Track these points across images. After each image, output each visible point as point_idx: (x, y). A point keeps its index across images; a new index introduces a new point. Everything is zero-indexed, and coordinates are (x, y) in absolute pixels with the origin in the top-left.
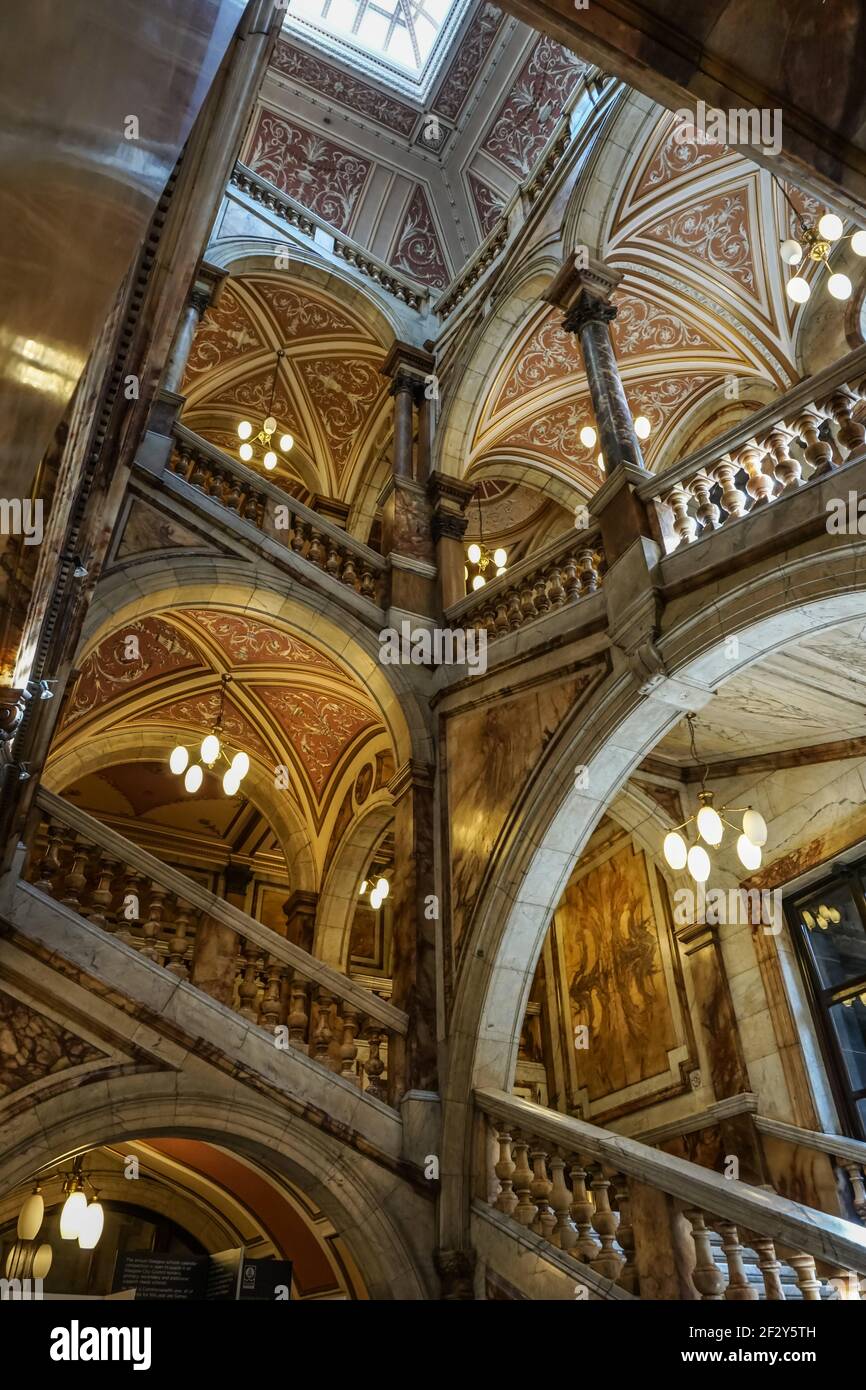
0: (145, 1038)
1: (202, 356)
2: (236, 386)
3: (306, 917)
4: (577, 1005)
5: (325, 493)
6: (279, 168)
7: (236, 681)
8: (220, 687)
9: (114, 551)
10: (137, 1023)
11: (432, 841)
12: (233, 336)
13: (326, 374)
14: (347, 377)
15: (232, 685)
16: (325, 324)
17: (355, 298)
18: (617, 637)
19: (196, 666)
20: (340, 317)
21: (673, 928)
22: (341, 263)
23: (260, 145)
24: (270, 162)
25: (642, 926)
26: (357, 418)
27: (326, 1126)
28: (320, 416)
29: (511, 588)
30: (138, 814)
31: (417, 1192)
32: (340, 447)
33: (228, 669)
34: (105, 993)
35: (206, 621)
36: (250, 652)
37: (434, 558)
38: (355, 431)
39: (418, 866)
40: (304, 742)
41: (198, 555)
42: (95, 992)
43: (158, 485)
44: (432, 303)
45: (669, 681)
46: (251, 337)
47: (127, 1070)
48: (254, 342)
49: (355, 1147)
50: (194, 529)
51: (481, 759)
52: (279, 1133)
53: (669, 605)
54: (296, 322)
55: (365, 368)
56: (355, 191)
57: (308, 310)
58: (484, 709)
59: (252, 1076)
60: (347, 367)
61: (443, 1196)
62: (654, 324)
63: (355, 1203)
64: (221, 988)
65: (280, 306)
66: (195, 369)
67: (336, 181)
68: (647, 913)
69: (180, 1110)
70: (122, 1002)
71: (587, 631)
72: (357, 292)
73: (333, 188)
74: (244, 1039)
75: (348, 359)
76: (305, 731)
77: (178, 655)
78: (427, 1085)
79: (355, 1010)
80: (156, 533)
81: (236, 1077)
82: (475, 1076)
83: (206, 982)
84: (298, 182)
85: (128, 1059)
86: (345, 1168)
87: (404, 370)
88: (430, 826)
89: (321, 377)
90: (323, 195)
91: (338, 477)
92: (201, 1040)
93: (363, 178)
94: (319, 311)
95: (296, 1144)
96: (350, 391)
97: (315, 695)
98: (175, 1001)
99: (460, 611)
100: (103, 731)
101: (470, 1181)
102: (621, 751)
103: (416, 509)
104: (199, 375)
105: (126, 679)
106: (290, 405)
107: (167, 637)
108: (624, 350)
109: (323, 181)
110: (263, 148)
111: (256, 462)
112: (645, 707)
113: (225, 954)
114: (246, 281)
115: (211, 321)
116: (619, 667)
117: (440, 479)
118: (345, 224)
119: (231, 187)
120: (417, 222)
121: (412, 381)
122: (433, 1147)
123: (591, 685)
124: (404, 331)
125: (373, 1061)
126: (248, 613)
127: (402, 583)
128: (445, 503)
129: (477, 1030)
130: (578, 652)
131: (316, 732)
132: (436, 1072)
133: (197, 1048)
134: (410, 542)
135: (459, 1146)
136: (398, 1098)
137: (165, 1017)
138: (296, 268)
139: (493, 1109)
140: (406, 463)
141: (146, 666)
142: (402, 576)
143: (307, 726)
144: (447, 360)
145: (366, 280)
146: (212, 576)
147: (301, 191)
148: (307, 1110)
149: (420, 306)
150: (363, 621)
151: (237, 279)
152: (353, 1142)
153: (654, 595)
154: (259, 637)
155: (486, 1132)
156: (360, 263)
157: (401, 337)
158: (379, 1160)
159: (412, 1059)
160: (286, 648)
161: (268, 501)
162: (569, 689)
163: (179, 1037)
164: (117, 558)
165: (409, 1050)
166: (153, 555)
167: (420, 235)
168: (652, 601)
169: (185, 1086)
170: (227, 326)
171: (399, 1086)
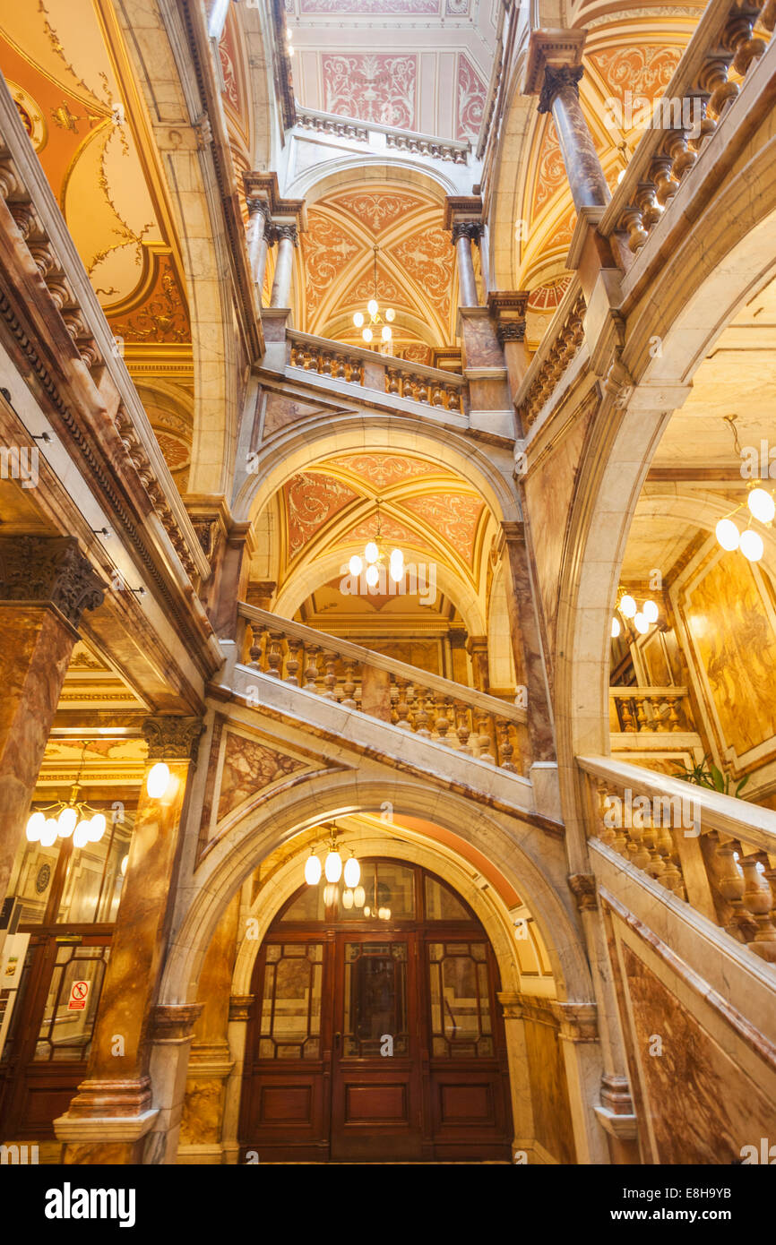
0: (331, 752)
1: (323, 275)
2: (353, 290)
3: (480, 654)
4: (715, 684)
5: (441, 344)
6: (349, 98)
7: (386, 501)
8: (375, 510)
9: (260, 435)
10: (324, 742)
11: (528, 579)
12: (338, 250)
13: (413, 250)
14: (428, 246)
15: (384, 505)
16: (398, 210)
17: (410, 177)
18: (596, 368)
19: (355, 501)
20: (406, 198)
22: (395, 153)
23: (329, 86)
24: (340, 97)
25: (753, 610)
26: (447, 276)
27: (468, 794)
28: (420, 286)
29: (546, 363)
30: (378, 610)
31: (547, 835)
32: (442, 305)
33: (378, 495)
34: (299, 726)
35: (346, 465)
36: (386, 479)
37: (502, 361)
38: (448, 288)
39: (519, 600)
40: (448, 532)
41: (318, 420)
42: (294, 726)
43: (281, 379)
44: (474, 150)
45: (637, 389)
46: (351, 245)
47: (321, 772)
48: (354, 248)
49: (493, 807)
50: (312, 402)
51: (544, 505)
52: (434, 803)
53: (628, 321)
54: (377, 218)
55: (438, 232)
56: (411, 87)
57: (382, 204)
58: (540, 468)
59: (408, 766)
60: (425, 238)
61: (568, 836)
62: (652, 66)
63: (498, 846)
64: (381, 711)
65: (361, 211)
66: (322, 287)
67: (394, 86)
68: (754, 597)
69: (360, 794)
70: (311, 730)
71: (584, 373)
72: (410, 171)
73: (394, 94)
74: (401, 743)
75: (423, 230)
76: (445, 523)
77: (343, 495)
78: (547, 758)
79: (483, 711)
80: (287, 413)
81: (397, 768)
82: (575, 746)
83: (370, 709)
84: (366, 103)
85: (324, 766)
86: (487, 822)
87: (457, 220)
88: (526, 568)
90: (388, 104)
91: (447, 328)
92: (367, 749)
93: (414, 71)
94: (390, 201)
95: (448, 809)
96: (434, 257)
97: (441, 495)
98: (350, 724)
99: (522, 398)
100: (314, 559)
101: (584, 823)
102: (626, 464)
103: (483, 328)
104: (326, 289)
105: (318, 521)
106: (396, 286)
107: (330, 484)
109: (384, 91)
110: (332, 88)
111: (376, 340)
112: (628, 420)
113: (381, 688)
114: (325, 201)
115: (319, 245)
116: (605, 393)
117: (496, 296)
118: (411, 120)
119: (297, 130)
120: (468, 88)
121: (466, 225)
122: (557, 802)
123: (592, 418)
124: (454, 187)
125: (504, 745)
126: (367, 449)
127: (477, 389)
128: (505, 314)
129: (569, 713)
130: (582, 394)
131: (452, 522)
132: (553, 748)
133: (367, 753)
134: (480, 356)
135: (572, 799)
136: (526, 769)
137: (342, 736)
138: (360, 174)
139: (589, 770)
140: (471, 295)
141: (327, 509)
142: (477, 385)
143: (445, 520)
144: (487, 194)
145: (417, 157)
146: (330, 430)
147: (370, 109)
148: (452, 784)
149: (465, 159)
150: (451, 430)
151: (320, 203)
152: (491, 803)
153: (613, 317)
154: (387, 465)
155: (591, 787)
156: (410, 146)
157: (451, 193)
158: (513, 814)
159: (532, 740)
160: (408, 467)
161: (366, 364)
162: (581, 427)
163: (353, 747)
164: (264, 439)
165: (529, 734)
166: (288, 429)
167: (474, 99)
168: (613, 322)
169: (363, 778)
170: (331, 244)
171: (527, 761)
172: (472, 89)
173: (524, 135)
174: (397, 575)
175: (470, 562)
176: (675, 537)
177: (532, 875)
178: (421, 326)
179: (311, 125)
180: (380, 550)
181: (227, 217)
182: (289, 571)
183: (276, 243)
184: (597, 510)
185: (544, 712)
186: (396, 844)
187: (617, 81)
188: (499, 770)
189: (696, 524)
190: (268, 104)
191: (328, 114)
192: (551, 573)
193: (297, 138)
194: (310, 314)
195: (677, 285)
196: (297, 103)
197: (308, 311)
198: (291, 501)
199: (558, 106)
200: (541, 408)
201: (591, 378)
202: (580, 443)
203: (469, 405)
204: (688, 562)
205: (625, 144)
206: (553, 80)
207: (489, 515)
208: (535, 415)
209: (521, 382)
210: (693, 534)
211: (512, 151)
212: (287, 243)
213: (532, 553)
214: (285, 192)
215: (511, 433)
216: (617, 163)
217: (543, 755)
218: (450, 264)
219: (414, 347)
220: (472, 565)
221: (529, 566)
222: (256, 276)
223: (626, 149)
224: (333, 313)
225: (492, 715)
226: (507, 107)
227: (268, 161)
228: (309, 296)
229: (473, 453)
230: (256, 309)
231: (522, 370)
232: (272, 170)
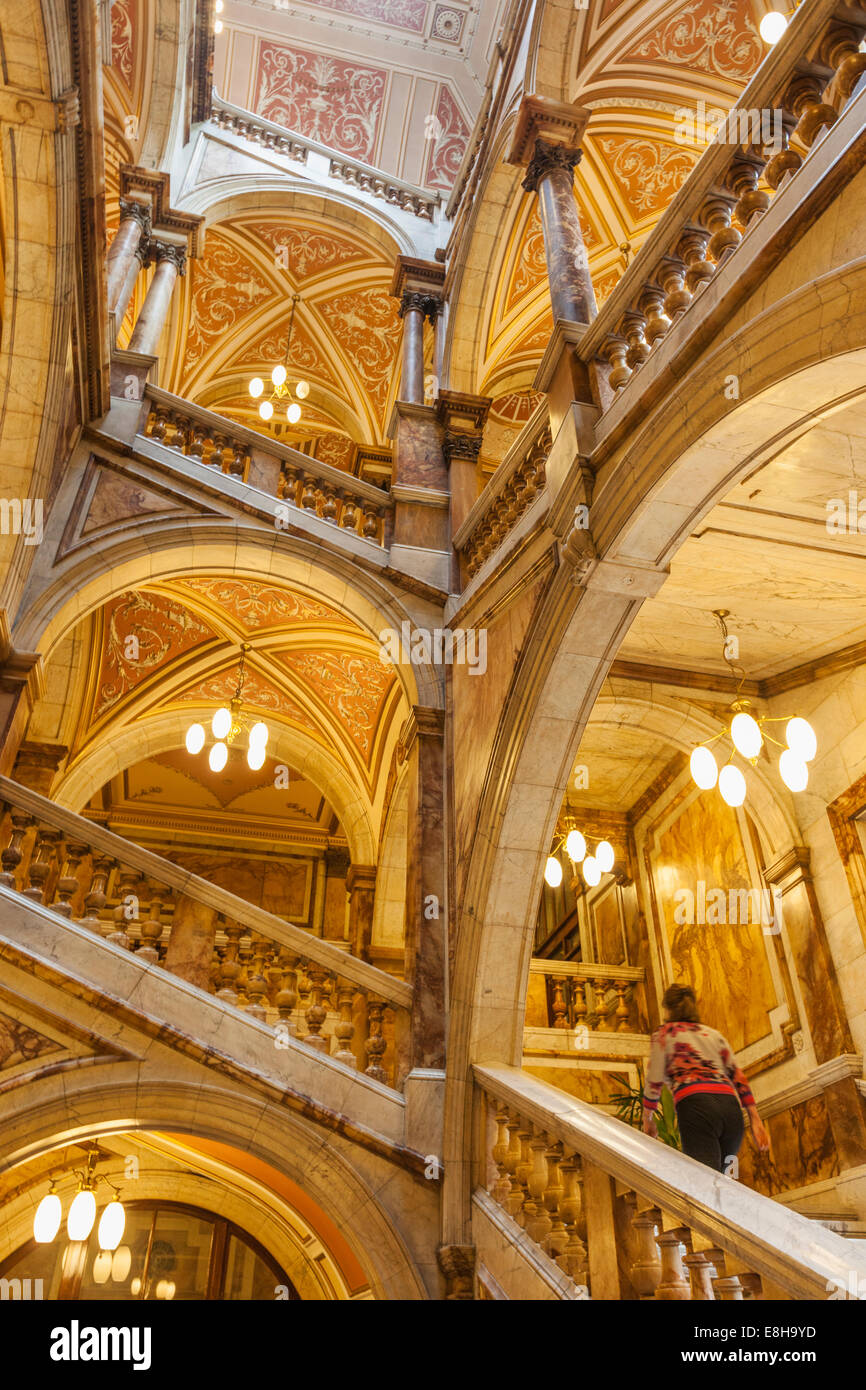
0: (105, 1028)
1: (216, 317)
2: (256, 345)
3: (364, 893)
4: (679, 967)
5: (369, 441)
6: (289, 101)
7: (256, 649)
8: (237, 660)
9: (79, 528)
10: (97, 1012)
11: (440, 793)
12: (243, 289)
13: (347, 311)
14: (368, 310)
15: (252, 654)
16: (333, 257)
17: (355, 219)
18: (555, 526)
19: (211, 642)
20: (346, 244)
21: (764, 868)
22: (338, 185)
23: (264, 80)
24: (278, 97)
25: (734, 871)
26: (388, 353)
27: (308, 1112)
28: (350, 358)
29: (499, 500)
31: (415, 1181)
32: (377, 389)
33: (246, 639)
34: (60, 982)
35: (204, 589)
36: (259, 618)
37: (444, 483)
38: (389, 369)
39: (424, 822)
40: (340, 706)
41: (171, 519)
42: (50, 982)
43: (126, 452)
44: (444, 205)
45: (601, 564)
46: (262, 287)
47: (84, 1061)
48: (265, 292)
49: (343, 1135)
50: (166, 493)
52: (254, 1122)
54: (303, 260)
55: (383, 296)
56: (375, 107)
57: (312, 245)
59: (224, 1062)
60: (365, 299)
61: (446, 1185)
62: (669, 168)
63: (342, 1196)
64: (197, 970)
66: (212, 333)
67: (352, 101)
68: (738, 854)
69: (140, 1100)
70: (79, 991)
71: (541, 526)
72: (356, 212)
73: (350, 111)
74: (219, 1023)
75: (365, 289)
76: (338, 694)
77: (193, 631)
78: (432, 1063)
79: (351, 984)
80: (126, 503)
81: (206, 1063)
82: (473, 1049)
83: (179, 964)
84: (312, 113)
85: (88, 1050)
86: (330, 1157)
87: (410, 288)
88: (439, 778)
89: (342, 316)
90: (341, 121)
91: (380, 421)
92: (164, 1029)
93: (381, 90)
94: (323, 242)
95: (275, 1134)
96: (375, 325)
97: (337, 653)
98: (143, 987)
99: (464, 539)
100: (134, 719)
101: (471, 1166)
102: (580, 659)
103: (424, 434)
104: (217, 337)
105: (150, 663)
106: (318, 352)
107: (175, 612)
108: (642, 207)
109: (338, 105)
110: (269, 83)
111: (279, 417)
112: (588, 602)
113: (202, 934)
114: (234, 225)
115: (216, 277)
116: (562, 561)
117: (447, 397)
118: (370, 147)
119: (208, 127)
120: (448, 127)
121: (421, 297)
122: (438, 1131)
123: (545, 588)
124: (411, 245)
125: (373, 1039)
126: (238, 573)
127: (407, 517)
128: (457, 422)
129: (471, 997)
130: (535, 554)
131: (349, 693)
132: (443, 1049)
133: (163, 1035)
134: (416, 470)
135: (459, 1129)
136: (400, 1078)
137: (127, 1005)
138: (287, 201)
139: (487, 1086)
140: (415, 387)
141: (166, 647)
142: (407, 508)
143: (339, 688)
144: (452, 265)
145: (367, 197)
146: (187, 538)
147: (317, 121)
148: (287, 1095)
149: (432, 214)
150: (360, 564)
151: (226, 224)
152: (341, 1129)
153: (581, 466)
154: (263, 599)
155: (487, 1112)
156: (361, 181)
157: (407, 252)
158: (372, 1147)
159: (416, 1035)
160: (295, 607)
161: (255, 452)
162: (531, 597)
163: (141, 1024)
164: (83, 534)
165: (412, 1025)
166: (124, 525)
167: (454, 141)
168: (579, 473)
169: (149, 1076)
170: (233, 279)
171: (403, 1065)
172: (453, 129)
173: (506, 206)
174: (256, 761)
175: (366, 754)
176: (647, 756)
177: (386, 1243)
178: (346, 411)
179: (230, 125)
180: (235, 721)
181: (83, 224)
182: (91, 732)
183: (153, 264)
184: (538, 714)
185: (438, 993)
186: (192, 1181)
187: (625, 173)
188: (362, 1078)
189: (672, 743)
190: (173, 87)
191: (258, 117)
192: (471, 791)
193: (207, 136)
194: (189, 366)
195: (655, 448)
196: (215, 94)
197: (185, 362)
198: (113, 629)
199: (547, 189)
200: (486, 558)
201: (548, 538)
202: (527, 618)
203: (391, 534)
204: (661, 792)
205: (629, 247)
206: (545, 157)
207: (399, 693)
208: (478, 565)
209: (467, 515)
210: (669, 755)
211: (488, 222)
212: (169, 269)
213: (450, 757)
214: (179, 201)
215: (444, 584)
216: (618, 266)
217: (428, 1058)
218: (395, 340)
219: (331, 437)
220: (369, 759)
221: (445, 776)
222: (114, 304)
223: (630, 253)
224: (223, 370)
225: (361, 989)
226: (488, 169)
227: (160, 157)
228: (191, 342)
229: (388, 603)
230: (106, 348)
231: (470, 502)
232: (163, 169)
